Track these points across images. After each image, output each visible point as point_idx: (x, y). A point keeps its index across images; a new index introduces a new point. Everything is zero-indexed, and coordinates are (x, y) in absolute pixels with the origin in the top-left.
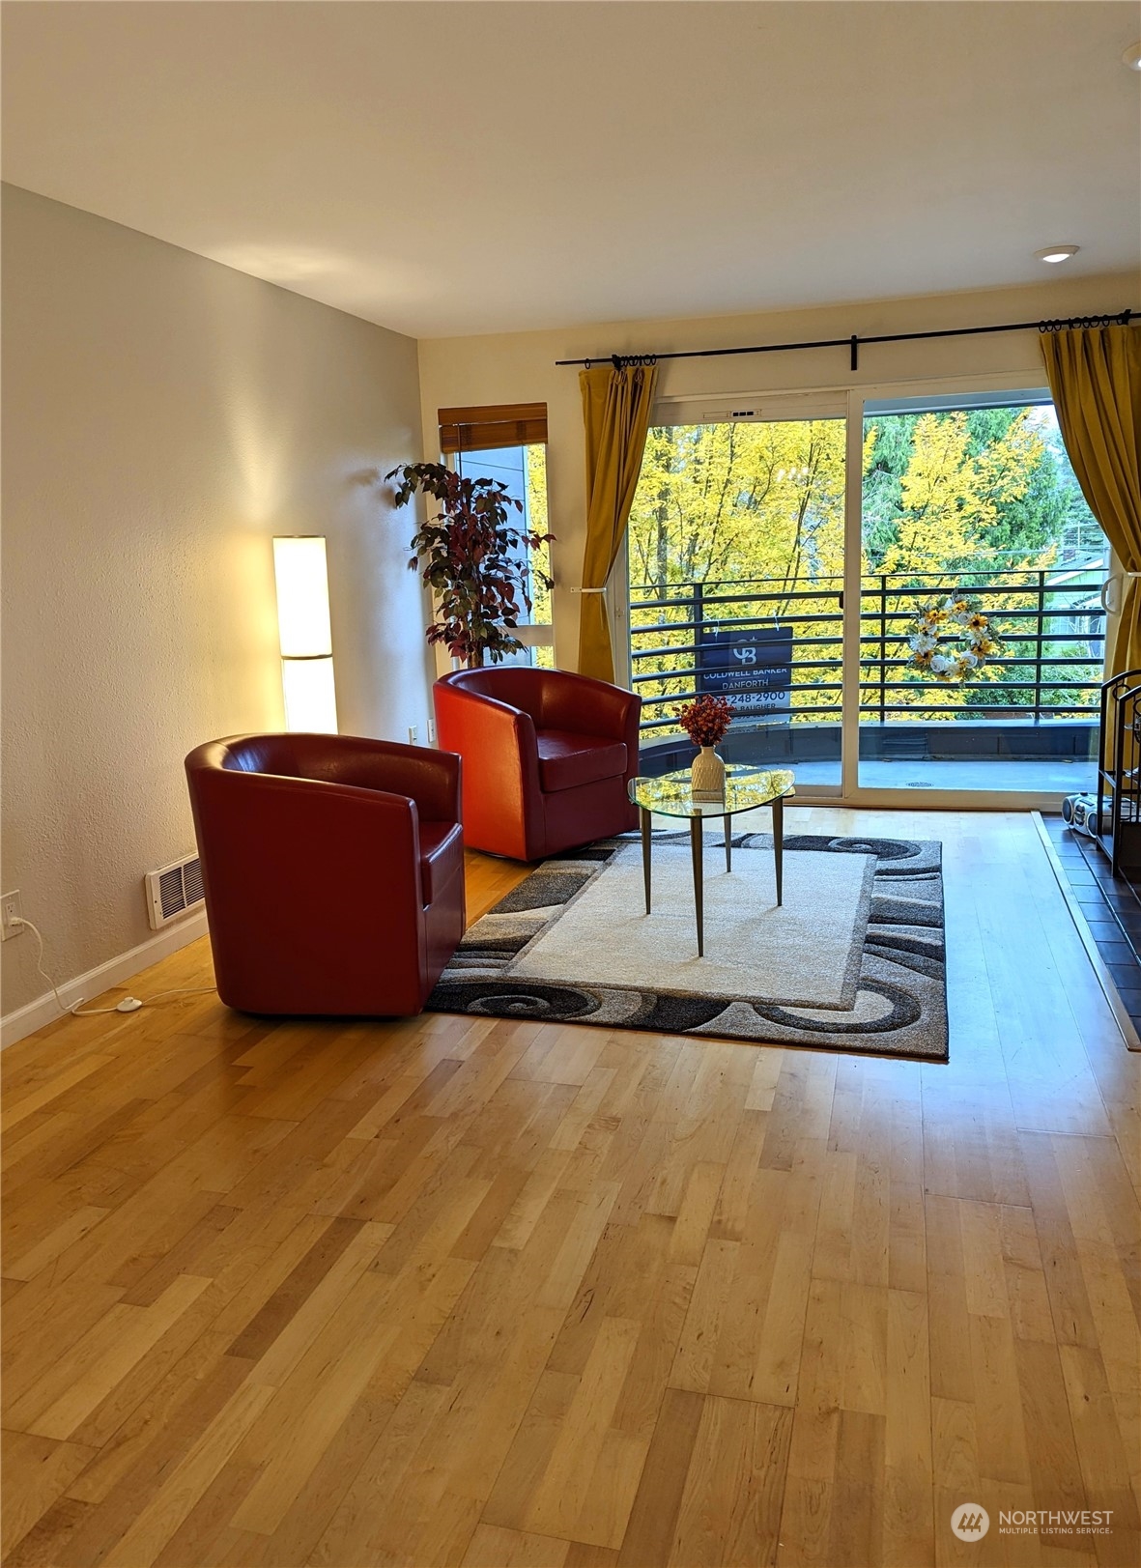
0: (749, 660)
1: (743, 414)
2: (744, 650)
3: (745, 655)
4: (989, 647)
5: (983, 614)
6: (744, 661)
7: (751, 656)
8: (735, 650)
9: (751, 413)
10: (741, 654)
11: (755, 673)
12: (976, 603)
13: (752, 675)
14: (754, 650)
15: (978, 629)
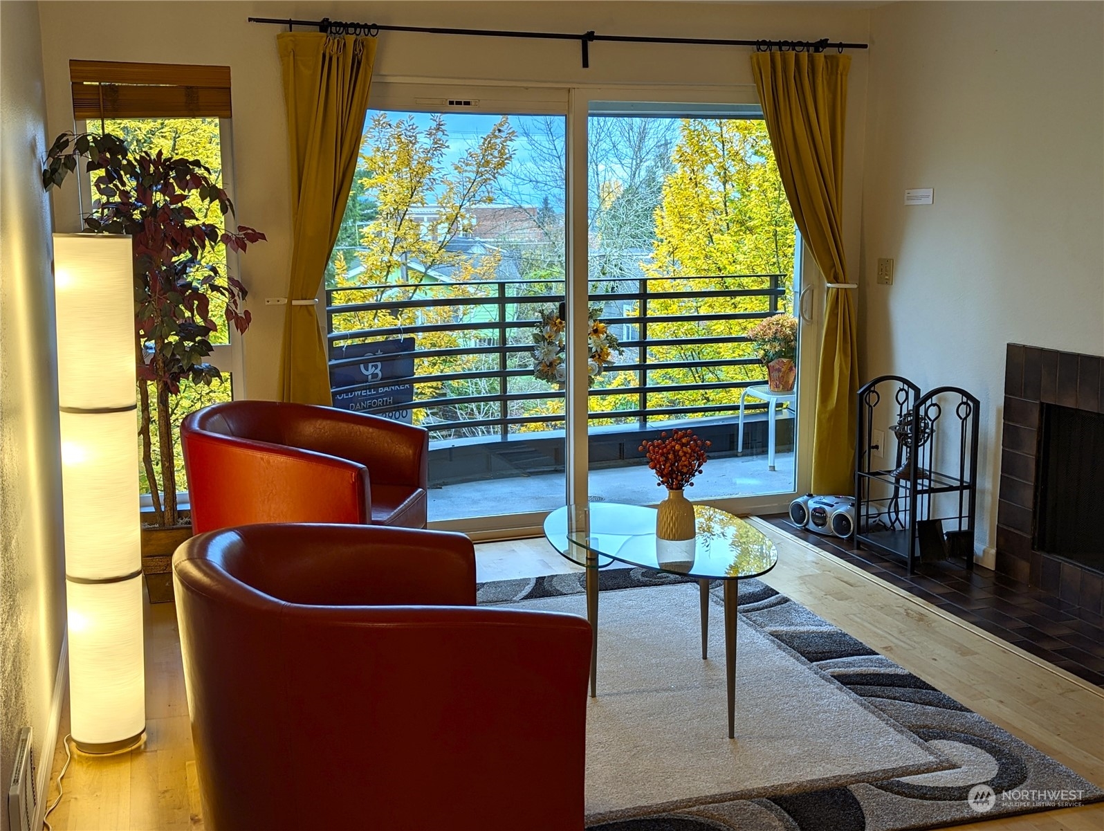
0: (375, 376)
1: (459, 103)
2: (370, 365)
3: (371, 370)
4: (608, 354)
5: (601, 321)
6: (370, 377)
7: (378, 371)
8: (362, 366)
9: (467, 103)
10: (368, 370)
11: (381, 390)
12: (596, 310)
13: (378, 393)
14: (379, 364)
15: (599, 337)
